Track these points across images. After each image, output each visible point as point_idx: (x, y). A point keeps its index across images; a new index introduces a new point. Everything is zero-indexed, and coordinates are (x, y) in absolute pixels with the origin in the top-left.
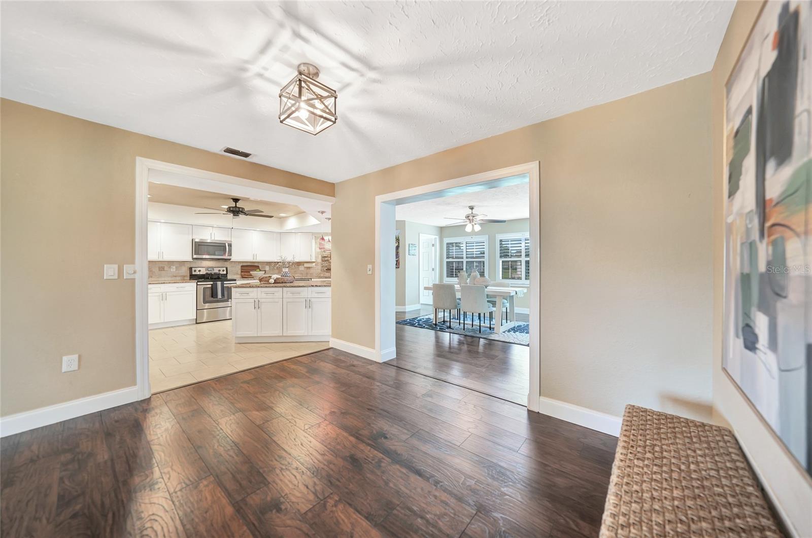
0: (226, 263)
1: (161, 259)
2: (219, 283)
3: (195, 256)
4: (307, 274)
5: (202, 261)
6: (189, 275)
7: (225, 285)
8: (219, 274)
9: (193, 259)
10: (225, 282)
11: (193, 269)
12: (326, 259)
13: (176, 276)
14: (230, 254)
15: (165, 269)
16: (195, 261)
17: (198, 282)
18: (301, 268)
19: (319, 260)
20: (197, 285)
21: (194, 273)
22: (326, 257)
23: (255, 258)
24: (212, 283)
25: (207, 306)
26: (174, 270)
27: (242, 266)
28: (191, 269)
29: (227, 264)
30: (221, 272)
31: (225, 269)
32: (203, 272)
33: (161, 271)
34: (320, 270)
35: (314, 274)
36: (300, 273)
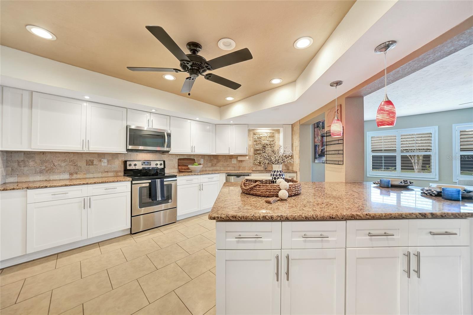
0: (163, 155)
1: (86, 150)
2: (158, 181)
3: (130, 147)
4: (239, 167)
5: (138, 154)
6: (123, 169)
7: (165, 183)
8: (158, 169)
9: (128, 150)
10: (165, 180)
11: (128, 163)
12: (258, 152)
13: (107, 172)
14: (169, 146)
15: (95, 163)
16: (130, 153)
17: (133, 180)
18: (234, 161)
19: (252, 153)
20: (132, 184)
21: (128, 168)
22: (258, 150)
23: (193, 150)
24: (150, 181)
25: (143, 210)
26: (106, 164)
27: (179, 159)
28: (125, 162)
29: (165, 157)
30: (159, 167)
31: (162, 162)
32: (139, 166)
33: (89, 165)
34: (252, 164)
35: (246, 167)
36: (232, 167)
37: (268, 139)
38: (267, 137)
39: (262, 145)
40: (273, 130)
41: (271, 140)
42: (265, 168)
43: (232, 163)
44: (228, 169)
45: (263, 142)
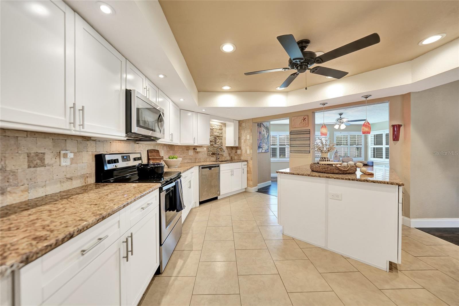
4: (196, 159)
6: (94, 171)
12: (211, 143)
21: (108, 167)
26: (68, 162)
33: (34, 167)
34: (206, 155)
35: (201, 159)
36: (189, 159)
37: (218, 132)
38: (217, 129)
39: (214, 136)
40: (222, 123)
41: (220, 132)
42: (218, 159)
43: (189, 154)
44: (185, 162)
45: (215, 133)
